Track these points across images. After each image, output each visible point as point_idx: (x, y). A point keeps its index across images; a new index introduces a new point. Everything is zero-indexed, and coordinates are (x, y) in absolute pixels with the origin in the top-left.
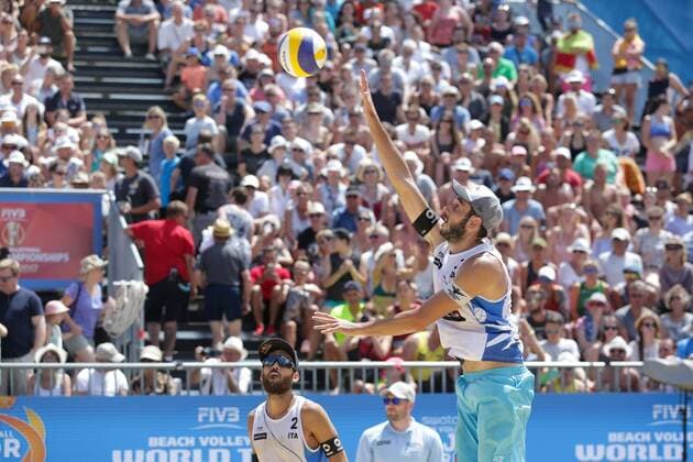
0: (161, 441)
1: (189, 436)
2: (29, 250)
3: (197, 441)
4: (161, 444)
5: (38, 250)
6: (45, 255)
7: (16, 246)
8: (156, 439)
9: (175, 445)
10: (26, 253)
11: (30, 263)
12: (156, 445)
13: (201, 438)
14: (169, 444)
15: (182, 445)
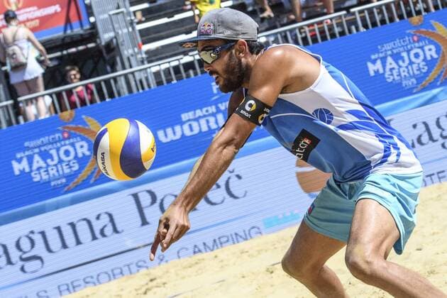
0: (190, 115)
1: (211, 105)
2: (28, 10)
3: (217, 108)
4: (191, 117)
5: (35, 8)
6: (42, 10)
7: (18, 9)
8: (186, 114)
9: (201, 115)
10: (27, 13)
11: (32, 20)
12: (188, 119)
13: (220, 105)
14: (197, 116)
15: (207, 114)
